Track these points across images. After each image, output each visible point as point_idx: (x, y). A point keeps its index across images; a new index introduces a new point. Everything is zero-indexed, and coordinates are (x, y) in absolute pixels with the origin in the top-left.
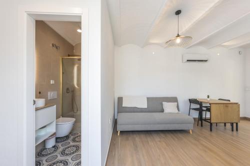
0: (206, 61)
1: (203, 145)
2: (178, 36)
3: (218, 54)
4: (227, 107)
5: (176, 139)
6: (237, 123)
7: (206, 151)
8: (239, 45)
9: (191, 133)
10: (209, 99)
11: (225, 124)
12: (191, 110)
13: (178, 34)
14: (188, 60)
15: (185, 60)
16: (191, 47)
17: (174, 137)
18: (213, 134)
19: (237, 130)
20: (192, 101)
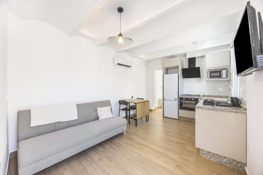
0: (130, 67)
1: (137, 143)
2: (120, 35)
3: (136, 63)
4: (144, 104)
5: (115, 147)
6: (148, 115)
7: (141, 148)
8: (146, 59)
9: (125, 134)
10: (133, 99)
11: (142, 118)
12: (121, 111)
13: (120, 33)
14: (118, 64)
15: (116, 63)
16: (121, 51)
17: (113, 145)
18: (138, 128)
19: (148, 120)
20: (121, 102)
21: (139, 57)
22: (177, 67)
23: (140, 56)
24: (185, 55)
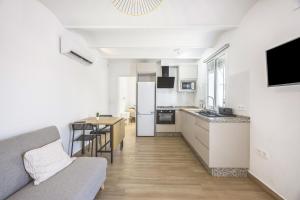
0: (90, 62)
14: (72, 52)
21: (100, 52)
22: (154, 75)
23: (103, 49)
24: (159, 62)
